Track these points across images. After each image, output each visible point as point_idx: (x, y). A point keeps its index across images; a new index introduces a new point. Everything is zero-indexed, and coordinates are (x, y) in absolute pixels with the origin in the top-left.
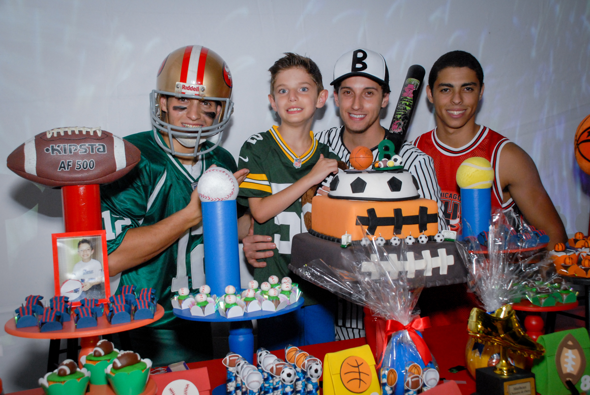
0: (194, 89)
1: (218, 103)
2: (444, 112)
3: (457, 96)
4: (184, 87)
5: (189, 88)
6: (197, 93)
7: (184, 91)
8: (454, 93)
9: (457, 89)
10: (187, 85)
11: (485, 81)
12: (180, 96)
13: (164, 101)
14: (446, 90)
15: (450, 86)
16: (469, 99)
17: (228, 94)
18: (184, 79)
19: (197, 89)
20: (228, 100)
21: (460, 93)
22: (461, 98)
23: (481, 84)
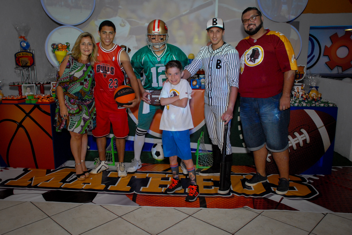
0: (157, 32)
1: (164, 35)
2: (104, 40)
3: (108, 35)
4: (154, 32)
5: (156, 32)
6: (158, 33)
7: (154, 33)
8: (107, 34)
9: (108, 33)
10: (155, 31)
11: (116, 31)
12: (153, 35)
13: (150, 36)
14: (104, 33)
15: (106, 32)
16: (111, 37)
17: (167, 33)
18: (154, 30)
19: (158, 32)
20: (167, 34)
21: (109, 35)
22: (109, 36)
23: (115, 32)
